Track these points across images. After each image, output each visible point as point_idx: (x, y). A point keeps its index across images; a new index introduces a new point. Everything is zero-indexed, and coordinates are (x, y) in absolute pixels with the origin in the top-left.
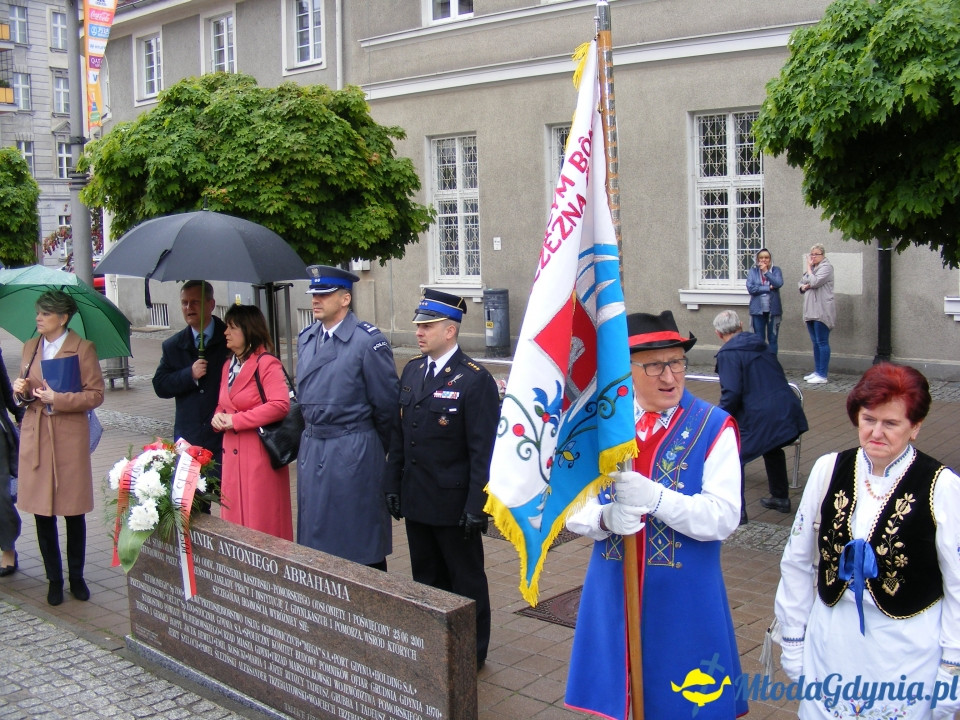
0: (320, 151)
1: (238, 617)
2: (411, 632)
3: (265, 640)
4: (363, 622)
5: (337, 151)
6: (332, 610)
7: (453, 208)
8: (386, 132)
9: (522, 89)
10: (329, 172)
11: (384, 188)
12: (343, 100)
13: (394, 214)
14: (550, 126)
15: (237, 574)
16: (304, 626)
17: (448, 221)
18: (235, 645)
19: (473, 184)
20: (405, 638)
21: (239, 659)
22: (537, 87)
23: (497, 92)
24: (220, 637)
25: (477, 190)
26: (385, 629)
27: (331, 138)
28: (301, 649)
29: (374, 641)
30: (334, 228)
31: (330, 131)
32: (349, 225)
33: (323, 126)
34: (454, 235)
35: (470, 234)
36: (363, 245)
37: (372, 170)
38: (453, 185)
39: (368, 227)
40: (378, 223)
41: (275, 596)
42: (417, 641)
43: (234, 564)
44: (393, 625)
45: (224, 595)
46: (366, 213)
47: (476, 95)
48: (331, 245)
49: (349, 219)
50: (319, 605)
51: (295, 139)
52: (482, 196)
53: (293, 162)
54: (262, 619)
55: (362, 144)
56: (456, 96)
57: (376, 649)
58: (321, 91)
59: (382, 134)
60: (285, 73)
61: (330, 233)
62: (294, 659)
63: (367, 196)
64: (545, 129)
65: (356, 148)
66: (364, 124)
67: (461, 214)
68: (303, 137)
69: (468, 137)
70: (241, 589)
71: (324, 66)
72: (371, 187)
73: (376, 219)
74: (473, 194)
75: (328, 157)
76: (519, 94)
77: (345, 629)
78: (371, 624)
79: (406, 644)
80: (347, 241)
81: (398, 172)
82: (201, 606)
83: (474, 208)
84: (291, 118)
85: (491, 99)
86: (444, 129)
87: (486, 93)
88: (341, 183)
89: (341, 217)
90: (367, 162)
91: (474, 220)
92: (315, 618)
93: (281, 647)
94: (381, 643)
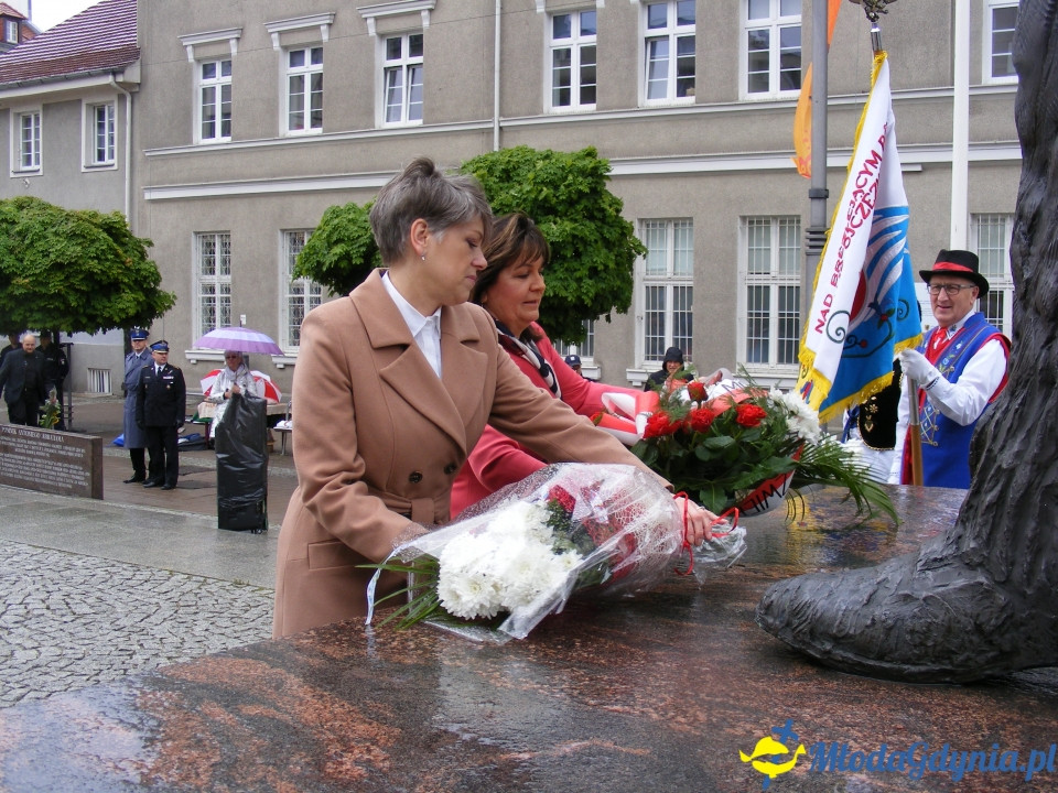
0: (90, 257)
5: (103, 257)
7: (212, 290)
8: (140, 242)
9: (263, 200)
10: (95, 270)
11: (136, 281)
12: (108, 221)
13: (142, 298)
14: (283, 231)
17: (209, 300)
19: (227, 272)
22: (275, 201)
23: (246, 201)
25: (229, 277)
27: (97, 249)
30: (99, 307)
31: (97, 244)
32: (109, 305)
33: (93, 241)
34: (212, 311)
35: (224, 312)
36: (117, 319)
37: (128, 269)
38: (212, 272)
39: (120, 306)
40: (128, 304)
46: (121, 298)
47: (232, 202)
48: (96, 316)
49: (110, 301)
51: (75, 250)
52: (234, 281)
53: (70, 264)
55: (120, 251)
56: (216, 202)
58: (95, 215)
59: (138, 244)
60: (83, 170)
61: (96, 310)
63: (122, 286)
64: (279, 232)
65: (117, 255)
66: (125, 236)
67: (218, 295)
68: (79, 248)
69: (225, 235)
71: (115, 167)
72: (126, 280)
73: (128, 301)
74: (227, 279)
75: (96, 261)
76: (261, 205)
80: (106, 315)
81: (145, 270)
83: (227, 290)
84: (72, 236)
85: (242, 206)
86: (206, 227)
87: (238, 202)
88: (104, 278)
89: (105, 300)
90: (123, 263)
91: (227, 300)
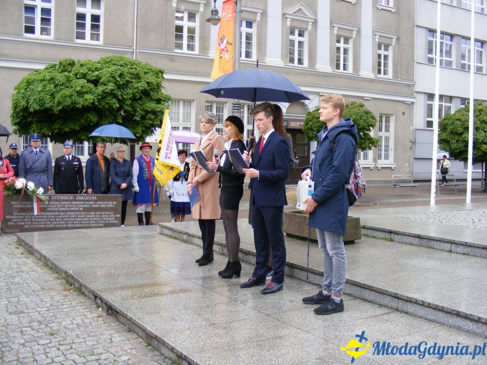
1: (57, 213)
2: (113, 201)
3: (67, 216)
4: (100, 203)
6: (91, 203)
15: (58, 203)
16: (81, 209)
18: (55, 221)
20: (111, 203)
21: (55, 224)
24: (49, 221)
26: (106, 203)
28: (80, 214)
29: (103, 206)
41: (73, 204)
42: (115, 203)
43: (57, 200)
44: (108, 201)
45: (52, 209)
50: (87, 203)
54: (66, 211)
57: (103, 208)
62: (77, 218)
70: (59, 206)
77: (94, 206)
78: (103, 203)
79: (111, 204)
82: (41, 215)
92: (86, 206)
93: (72, 216)
94: (105, 206)
